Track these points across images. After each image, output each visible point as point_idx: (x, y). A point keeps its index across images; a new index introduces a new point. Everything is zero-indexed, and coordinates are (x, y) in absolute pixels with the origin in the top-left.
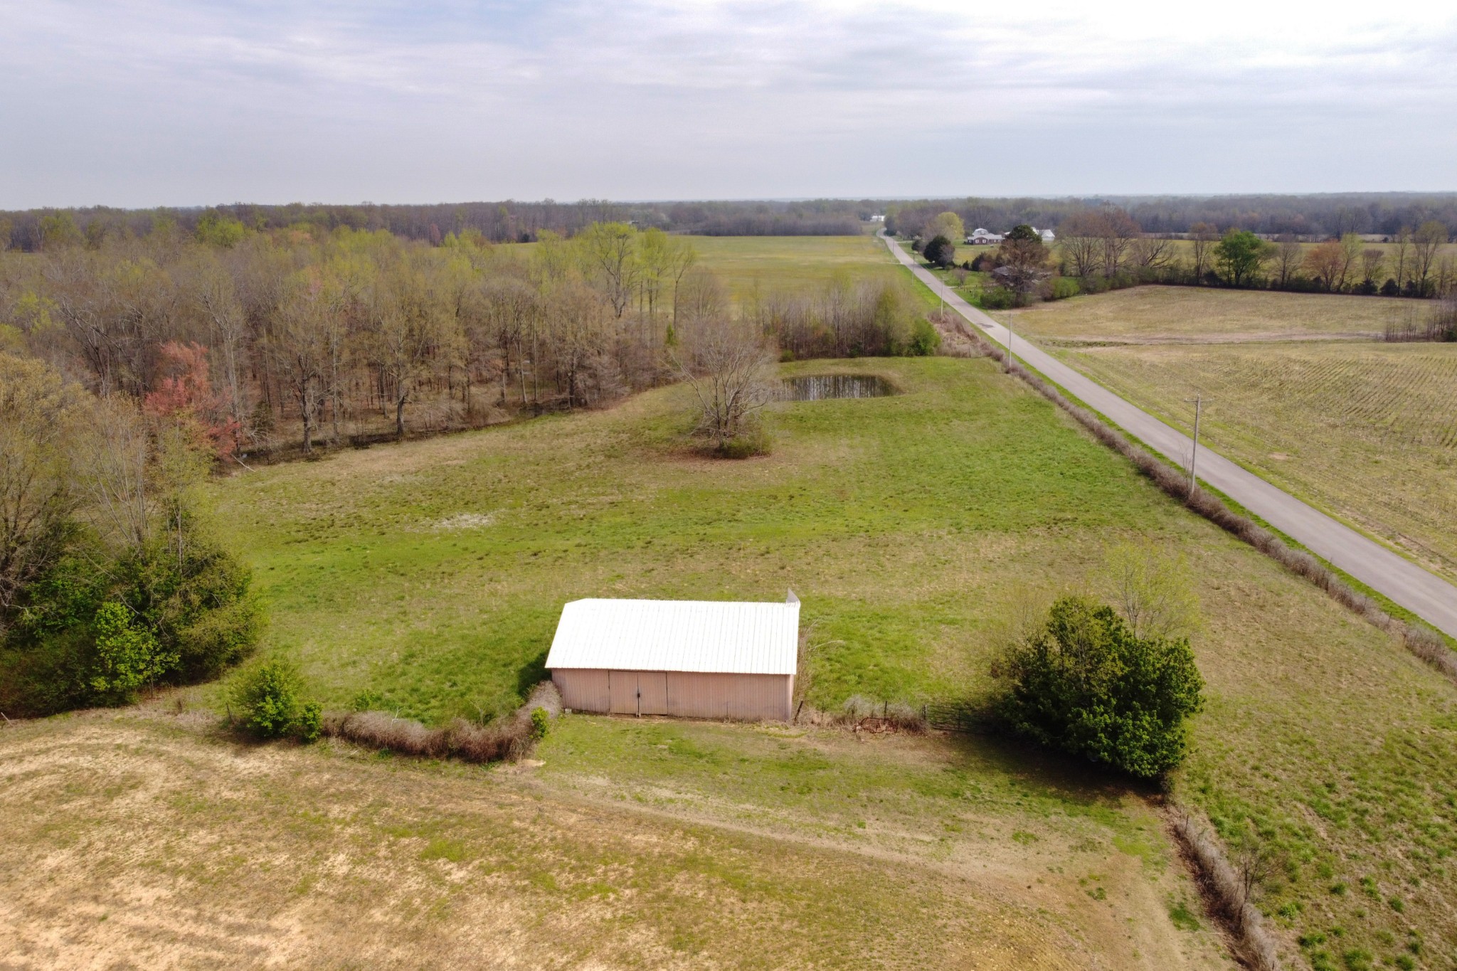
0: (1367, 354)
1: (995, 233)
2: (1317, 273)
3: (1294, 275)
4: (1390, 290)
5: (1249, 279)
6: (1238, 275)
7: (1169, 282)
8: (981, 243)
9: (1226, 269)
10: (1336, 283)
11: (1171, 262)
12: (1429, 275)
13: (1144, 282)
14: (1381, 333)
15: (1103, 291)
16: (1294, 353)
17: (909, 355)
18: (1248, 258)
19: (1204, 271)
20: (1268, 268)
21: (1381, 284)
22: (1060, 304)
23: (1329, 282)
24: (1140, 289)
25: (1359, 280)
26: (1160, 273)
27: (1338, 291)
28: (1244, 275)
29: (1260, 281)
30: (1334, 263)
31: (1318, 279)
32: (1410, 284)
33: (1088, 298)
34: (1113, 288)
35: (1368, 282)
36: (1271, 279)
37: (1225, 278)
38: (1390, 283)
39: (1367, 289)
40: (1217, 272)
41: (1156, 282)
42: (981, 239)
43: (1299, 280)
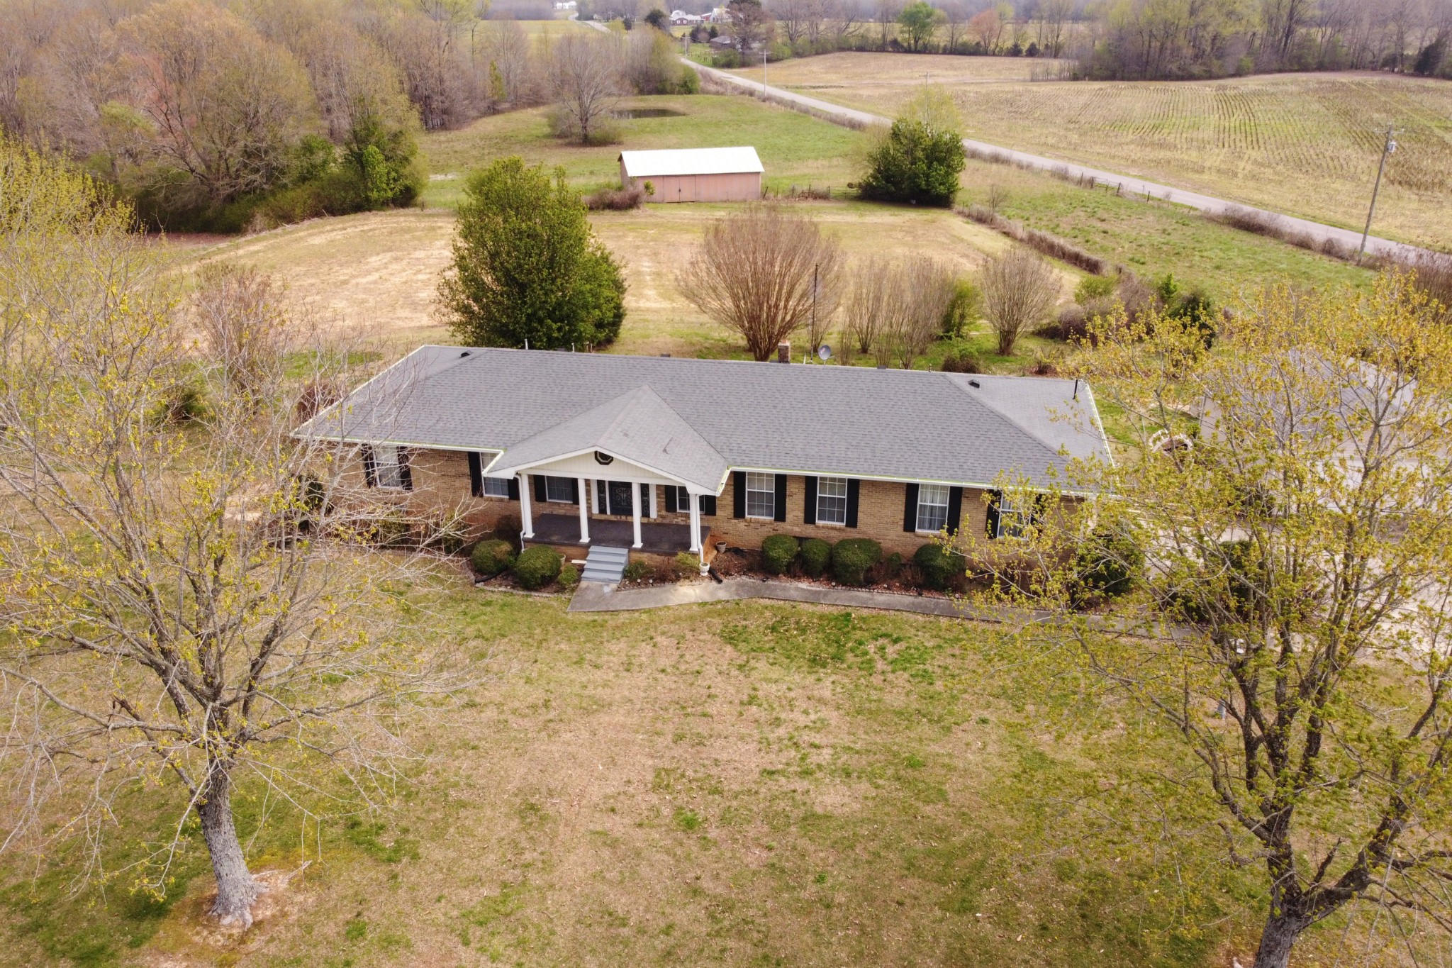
0: (1019, 88)
1: (694, 14)
2: (978, 38)
3: (960, 40)
4: (1032, 52)
5: (925, 46)
6: (916, 42)
7: (861, 49)
8: (682, 24)
9: (906, 36)
10: (992, 46)
11: (862, 31)
12: (1061, 38)
13: (841, 49)
14: (1028, 77)
15: (810, 55)
16: (968, 88)
17: (680, 93)
18: (924, 26)
19: (889, 38)
20: (940, 36)
21: (1025, 47)
22: (778, 65)
23: (986, 47)
24: (837, 54)
25: (1009, 44)
26: (854, 42)
27: (994, 54)
28: (921, 42)
29: (933, 47)
30: (991, 30)
31: (978, 44)
32: (1047, 46)
33: (798, 61)
34: (817, 53)
35: (1016, 46)
36: (942, 44)
37: (905, 45)
38: (1033, 45)
39: (1015, 52)
40: (899, 39)
41: (850, 49)
42: (682, 20)
43: (964, 44)
